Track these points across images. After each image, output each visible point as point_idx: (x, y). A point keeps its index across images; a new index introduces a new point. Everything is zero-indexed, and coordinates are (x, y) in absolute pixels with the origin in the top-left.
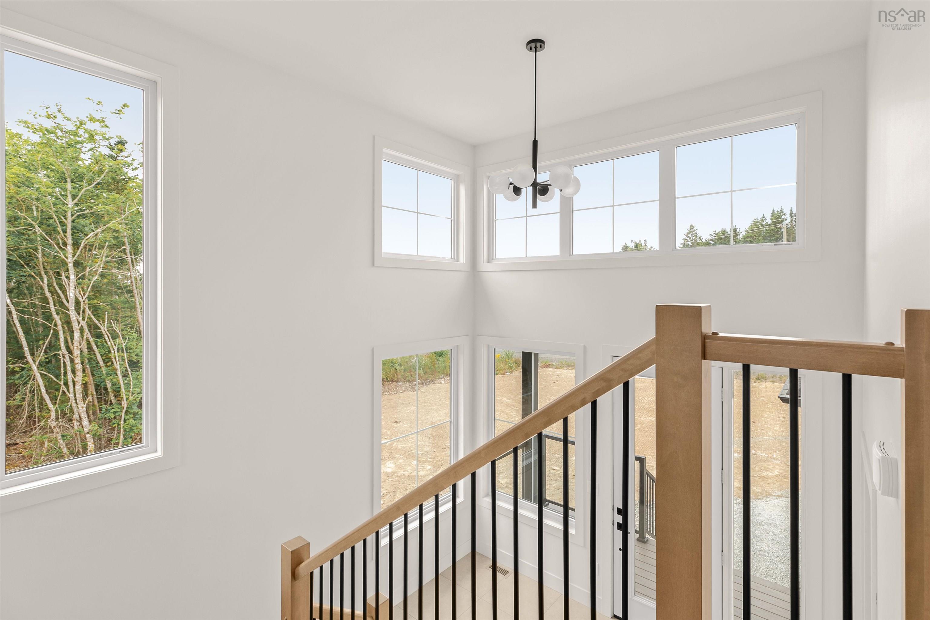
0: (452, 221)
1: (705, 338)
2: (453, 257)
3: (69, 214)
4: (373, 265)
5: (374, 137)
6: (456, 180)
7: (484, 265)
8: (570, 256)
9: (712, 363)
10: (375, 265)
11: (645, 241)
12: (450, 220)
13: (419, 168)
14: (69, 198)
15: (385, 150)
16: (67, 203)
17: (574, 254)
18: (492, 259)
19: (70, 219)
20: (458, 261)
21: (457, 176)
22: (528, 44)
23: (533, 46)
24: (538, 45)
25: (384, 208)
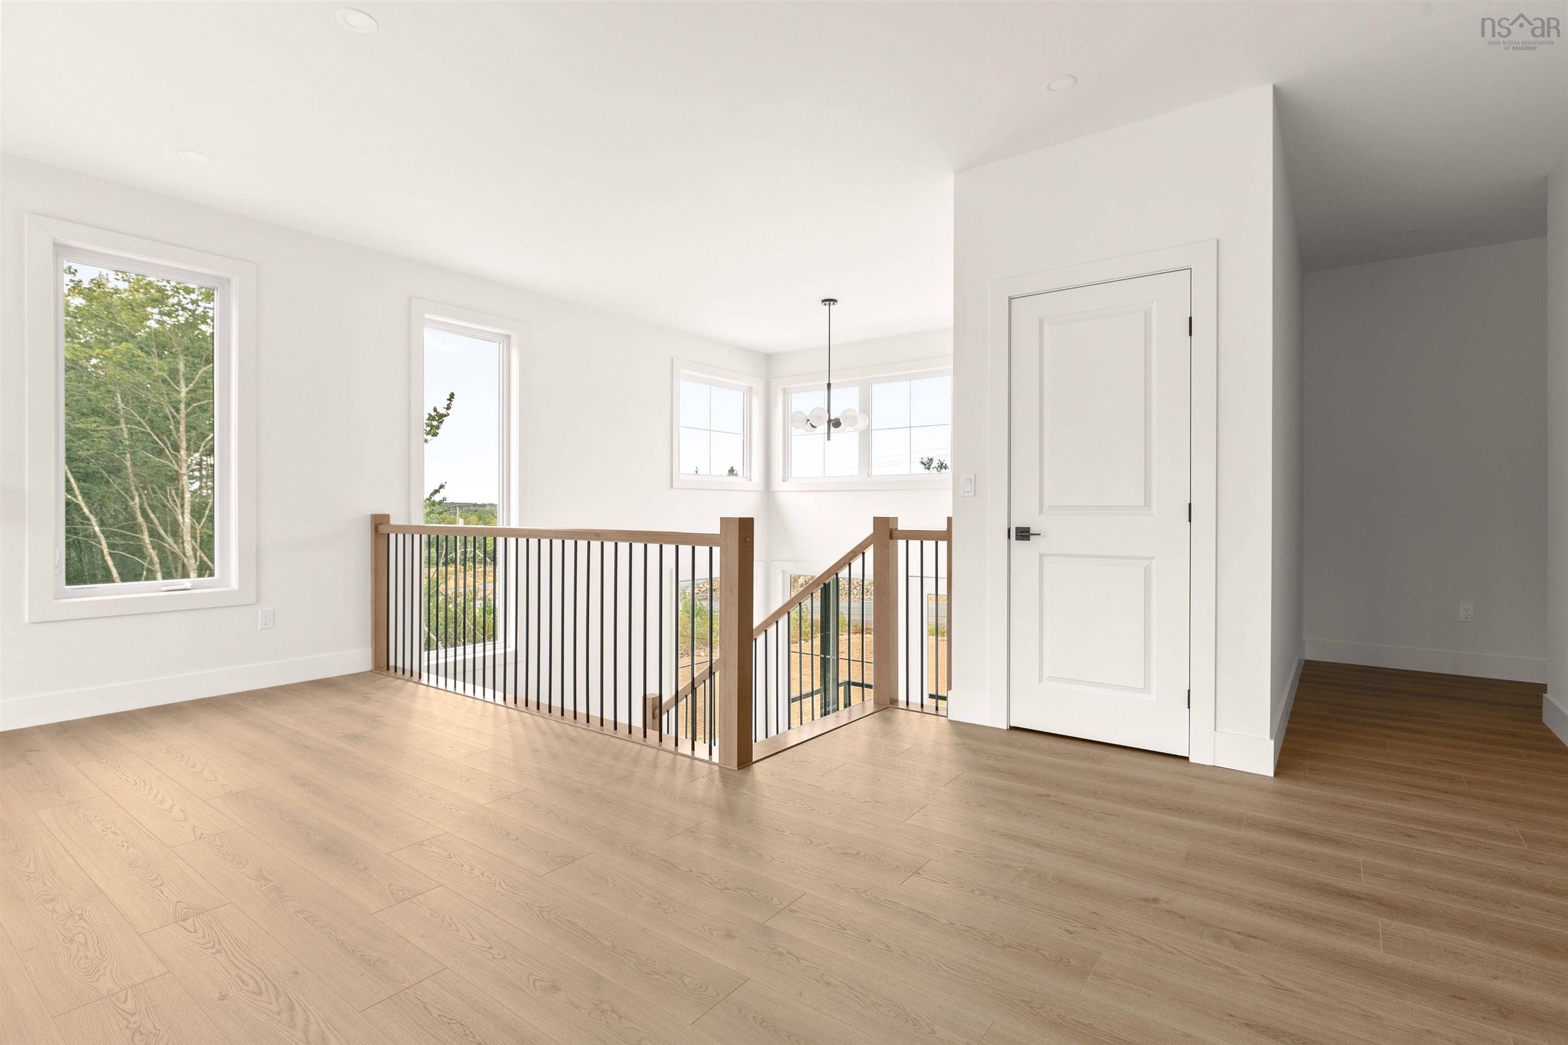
0: (743, 437)
1: (893, 531)
3: (182, 406)
4: (672, 485)
5: (672, 360)
6: (747, 392)
7: (778, 484)
8: (869, 476)
9: (899, 546)
10: (674, 486)
13: (711, 383)
14: (182, 382)
15: (682, 371)
16: (178, 389)
17: (872, 474)
18: (788, 478)
19: (183, 413)
20: (751, 480)
21: (750, 388)
22: (824, 301)
23: (827, 303)
24: (832, 303)
25: (681, 428)
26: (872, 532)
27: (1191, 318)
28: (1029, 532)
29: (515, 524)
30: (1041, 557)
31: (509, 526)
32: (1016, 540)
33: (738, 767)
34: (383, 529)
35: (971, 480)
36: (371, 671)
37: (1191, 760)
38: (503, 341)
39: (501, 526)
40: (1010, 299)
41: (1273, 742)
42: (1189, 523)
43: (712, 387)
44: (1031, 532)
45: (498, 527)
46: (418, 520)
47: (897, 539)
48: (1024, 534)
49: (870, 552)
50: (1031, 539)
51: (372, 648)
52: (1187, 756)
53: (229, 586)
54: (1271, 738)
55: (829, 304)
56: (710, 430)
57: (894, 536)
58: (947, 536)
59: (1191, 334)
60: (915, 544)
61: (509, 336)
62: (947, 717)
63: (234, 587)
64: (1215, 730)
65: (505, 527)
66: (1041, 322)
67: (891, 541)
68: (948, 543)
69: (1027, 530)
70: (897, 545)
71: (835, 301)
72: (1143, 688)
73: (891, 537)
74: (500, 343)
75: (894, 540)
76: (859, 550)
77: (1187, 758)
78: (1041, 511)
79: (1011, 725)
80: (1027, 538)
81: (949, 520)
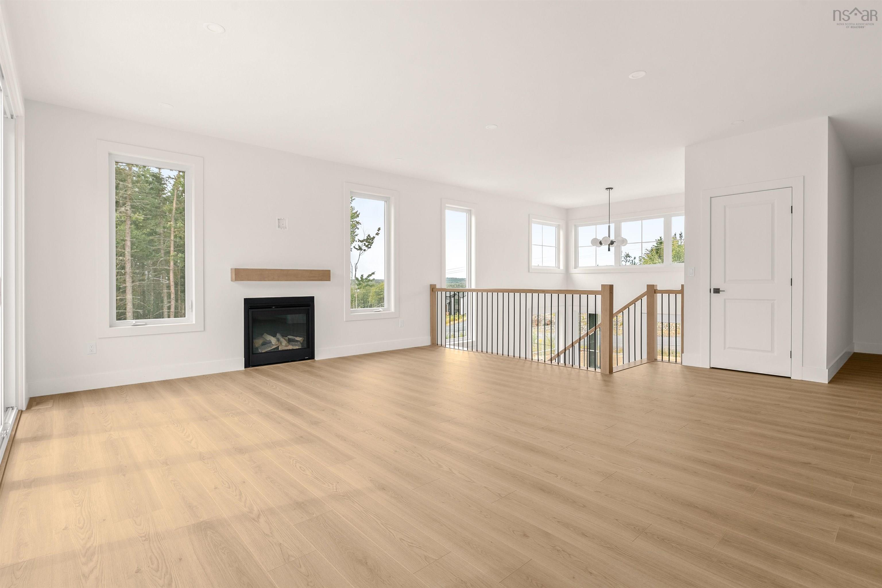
0: (556, 248)
1: (655, 290)
2: (557, 266)
4: (529, 271)
5: (529, 215)
6: (558, 227)
7: (573, 270)
8: (620, 266)
9: (658, 295)
10: (530, 272)
11: (680, 235)
12: (555, 248)
13: (543, 224)
15: (533, 219)
18: (577, 267)
20: (559, 268)
21: (559, 225)
22: (606, 189)
23: (608, 189)
24: (610, 189)
25: (532, 245)
26: (646, 290)
27: (792, 207)
28: (719, 290)
29: (473, 287)
30: (725, 300)
31: (471, 288)
32: (714, 293)
33: (609, 373)
34: (434, 290)
35: (693, 270)
36: (431, 345)
37: (792, 378)
38: (468, 212)
39: (468, 288)
40: (711, 198)
41: (827, 370)
42: (791, 286)
43: (543, 226)
44: (720, 290)
45: (466, 288)
46: (444, 286)
47: (657, 293)
48: (717, 291)
49: (645, 299)
50: (720, 293)
51: (431, 336)
52: (790, 377)
53: (390, 311)
54: (827, 369)
55: (609, 190)
56: (542, 246)
57: (656, 292)
58: (682, 292)
59: (792, 213)
60: (665, 296)
61: (471, 210)
62: (682, 364)
63: (393, 311)
64: (802, 366)
65: (469, 288)
66: (725, 207)
67: (655, 294)
68: (682, 295)
69: (719, 289)
70: (657, 295)
71: (612, 188)
72: (770, 350)
73: (655, 293)
74: (467, 213)
75: (656, 294)
76: (640, 298)
77: (790, 378)
78: (725, 282)
79: (711, 366)
80: (719, 292)
81: (682, 286)
